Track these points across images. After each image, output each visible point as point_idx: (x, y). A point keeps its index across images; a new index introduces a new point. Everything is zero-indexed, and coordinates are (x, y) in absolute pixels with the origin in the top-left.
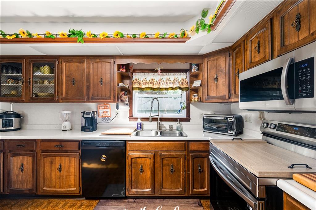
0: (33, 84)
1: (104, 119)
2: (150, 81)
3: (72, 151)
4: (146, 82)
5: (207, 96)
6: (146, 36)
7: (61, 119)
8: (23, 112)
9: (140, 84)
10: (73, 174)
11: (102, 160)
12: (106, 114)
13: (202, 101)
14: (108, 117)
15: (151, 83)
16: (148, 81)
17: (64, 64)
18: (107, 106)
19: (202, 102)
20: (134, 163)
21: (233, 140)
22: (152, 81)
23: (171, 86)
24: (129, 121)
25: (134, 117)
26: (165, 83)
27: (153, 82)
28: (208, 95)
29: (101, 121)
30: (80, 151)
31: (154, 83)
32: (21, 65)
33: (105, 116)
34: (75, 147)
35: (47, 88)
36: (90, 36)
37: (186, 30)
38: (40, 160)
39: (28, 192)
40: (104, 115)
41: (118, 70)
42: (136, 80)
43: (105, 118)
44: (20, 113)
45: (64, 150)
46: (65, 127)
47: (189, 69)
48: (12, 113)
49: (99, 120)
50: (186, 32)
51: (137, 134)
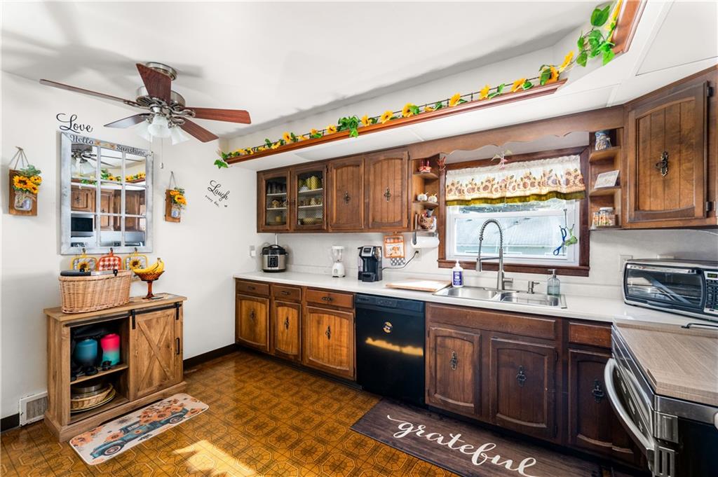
0: (298, 206)
1: (394, 262)
2: (482, 183)
3: (344, 309)
4: (474, 186)
5: (635, 210)
6: (461, 100)
7: (331, 259)
8: (288, 246)
9: (460, 191)
10: (345, 345)
11: (385, 329)
12: (397, 251)
13: (620, 224)
14: (400, 257)
15: (485, 188)
16: (479, 183)
17: (335, 171)
18: (398, 239)
19: (621, 227)
20: (440, 346)
21: (688, 327)
22: (487, 184)
23: (536, 191)
24: (439, 267)
25: (448, 259)
26: (519, 185)
27: (490, 186)
28: (637, 208)
29: (390, 265)
30: (354, 311)
31: (493, 189)
32: (285, 178)
33: (396, 255)
34: (347, 302)
35: (313, 209)
36: (367, 123)
37: (554, 66)
38: (305, 316)
39: (293, 358)
40: (394, 255)
41: (416, 169)
42: (453, 184)
43: (396, 259)
44: (285, 247)
45: (334, 306)
46: (336, 271)
47: (588, 144)
48: (277, 247)
49: (385, 262)
50: (555, 70)
51: (452, 293)
